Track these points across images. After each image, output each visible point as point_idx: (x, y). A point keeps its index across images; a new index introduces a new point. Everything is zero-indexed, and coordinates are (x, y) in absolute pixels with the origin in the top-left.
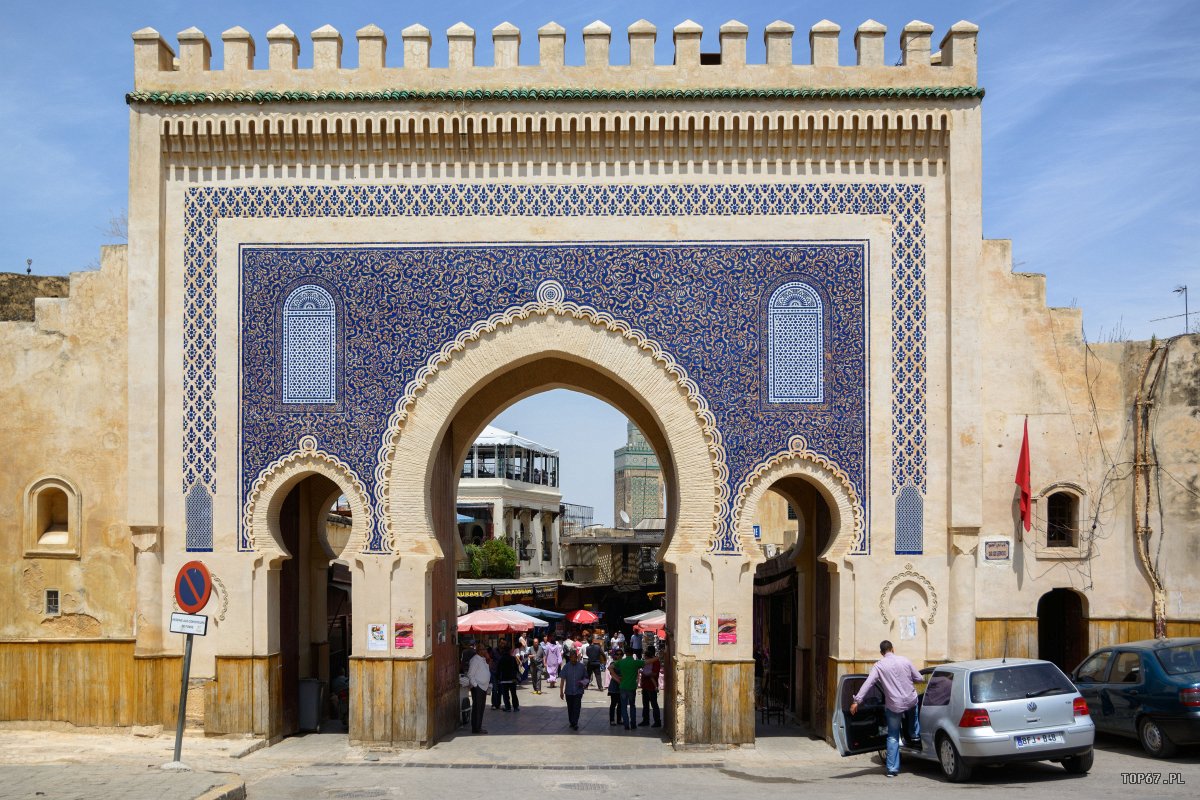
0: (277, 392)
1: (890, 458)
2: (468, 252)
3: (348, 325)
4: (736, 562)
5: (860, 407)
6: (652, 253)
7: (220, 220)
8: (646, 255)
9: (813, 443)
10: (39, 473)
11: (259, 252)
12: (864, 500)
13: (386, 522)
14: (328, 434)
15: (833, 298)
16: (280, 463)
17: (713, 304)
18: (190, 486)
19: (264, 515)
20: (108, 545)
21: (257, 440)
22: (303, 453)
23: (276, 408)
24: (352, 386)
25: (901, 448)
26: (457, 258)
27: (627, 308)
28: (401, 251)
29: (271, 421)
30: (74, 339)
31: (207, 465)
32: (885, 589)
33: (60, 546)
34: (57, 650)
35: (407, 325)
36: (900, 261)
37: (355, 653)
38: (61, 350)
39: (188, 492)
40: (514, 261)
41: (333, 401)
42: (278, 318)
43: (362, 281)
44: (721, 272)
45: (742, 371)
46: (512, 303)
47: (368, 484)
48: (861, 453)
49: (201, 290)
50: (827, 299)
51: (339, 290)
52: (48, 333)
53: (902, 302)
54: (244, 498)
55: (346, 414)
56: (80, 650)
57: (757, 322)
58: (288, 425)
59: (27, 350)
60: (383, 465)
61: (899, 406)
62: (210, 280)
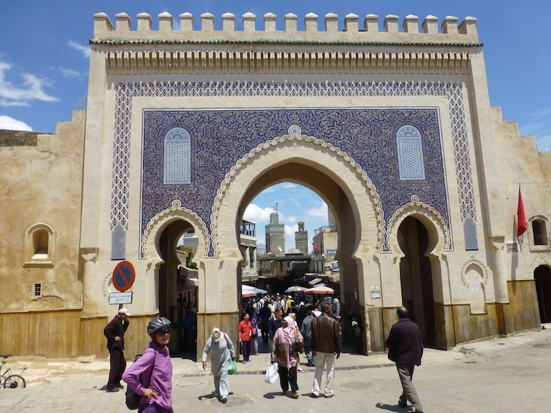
0: (161, 179)
1: (459, 205)
2: (255, 112)
3: (196, 146)
4: (391, 256)
5: (442, 181)
6: (342, 113)
7: (133, 97)
8: (338, 113)
9: (422, 198)
10: (35, 222)
11: (152, 112)
12: (448, 225)
13: (216, 242)
14: (187, 199)
15: (425, 132)
16: (162, 214)
17: (371, 135)
18: (114, 227)
19: (153, 241)
20: (69, 258)
21: (150, 203)
22: (173, 209)
23: (160, 186)
24: (198, 175)
25: (463, 200)
26: (250, 115)
27: (331, 137)
28: (222, 112)
29: (158, 193)
30: (57, 155)
31: (123, 216)
32: (463, 268)
33: (43, 260)
34: (39, 316)
35: (226, 146)
36: (454, 116)
37: (200, 311)
38: (49, 160)
39: (113, 229)
40: (277, 116)
41: (189, 182)
42: (162, 144)
43: (203, 125)
44: (373, 121)
45: (387, 165)
46: (277, 135)
47: (207, 223)
48: (445, 203)
49: (123, 130)
50: (422, 133)
51: (192, 130)
52: (43, 152)
53: (456, 134)
54: (143, 232)
55: (196, 189)
56: (51, 315)
57: (392, 144)
58: (166, 195)
59: (31, 160)
60: (214, 214)
61: (460, 181)
62: (127, 126)
